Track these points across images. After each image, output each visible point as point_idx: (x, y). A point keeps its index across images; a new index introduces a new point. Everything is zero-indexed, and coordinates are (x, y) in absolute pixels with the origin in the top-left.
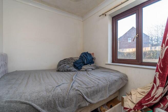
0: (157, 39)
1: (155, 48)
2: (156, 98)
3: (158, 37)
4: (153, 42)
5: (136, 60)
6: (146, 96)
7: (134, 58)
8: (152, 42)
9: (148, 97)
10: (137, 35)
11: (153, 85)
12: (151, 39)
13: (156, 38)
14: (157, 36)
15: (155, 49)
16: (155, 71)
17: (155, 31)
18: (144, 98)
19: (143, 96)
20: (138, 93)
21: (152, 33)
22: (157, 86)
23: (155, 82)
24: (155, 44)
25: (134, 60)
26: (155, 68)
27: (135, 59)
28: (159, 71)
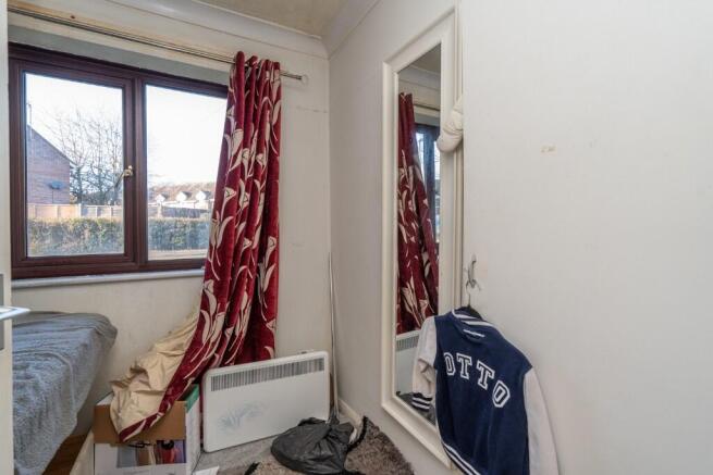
0: (99, 177)
1: (99, 210)
2: (214, 344)
3: (100, 170)
4: (85, 184)
5: (125, 254)
6: (187, 353)
7: (117, 248)
8: (80, 185)
9: (196, 352)
10: (130, 167)
11: (202, 316)
12: (74, 171)
13: (96, 172)
14: (96, 164)
15: (99, 214)
16: (202, 279)
17: (90, 141)
18: (183, 360)
19: (181, 358)
20: (164, 357)
21: (78, 148)
22: (212, 312)
23: (205, 305)
24: (90, 192)
25: (120, 255)
26: (202, 271)
27: (122, 251)
28: (213, 278)
